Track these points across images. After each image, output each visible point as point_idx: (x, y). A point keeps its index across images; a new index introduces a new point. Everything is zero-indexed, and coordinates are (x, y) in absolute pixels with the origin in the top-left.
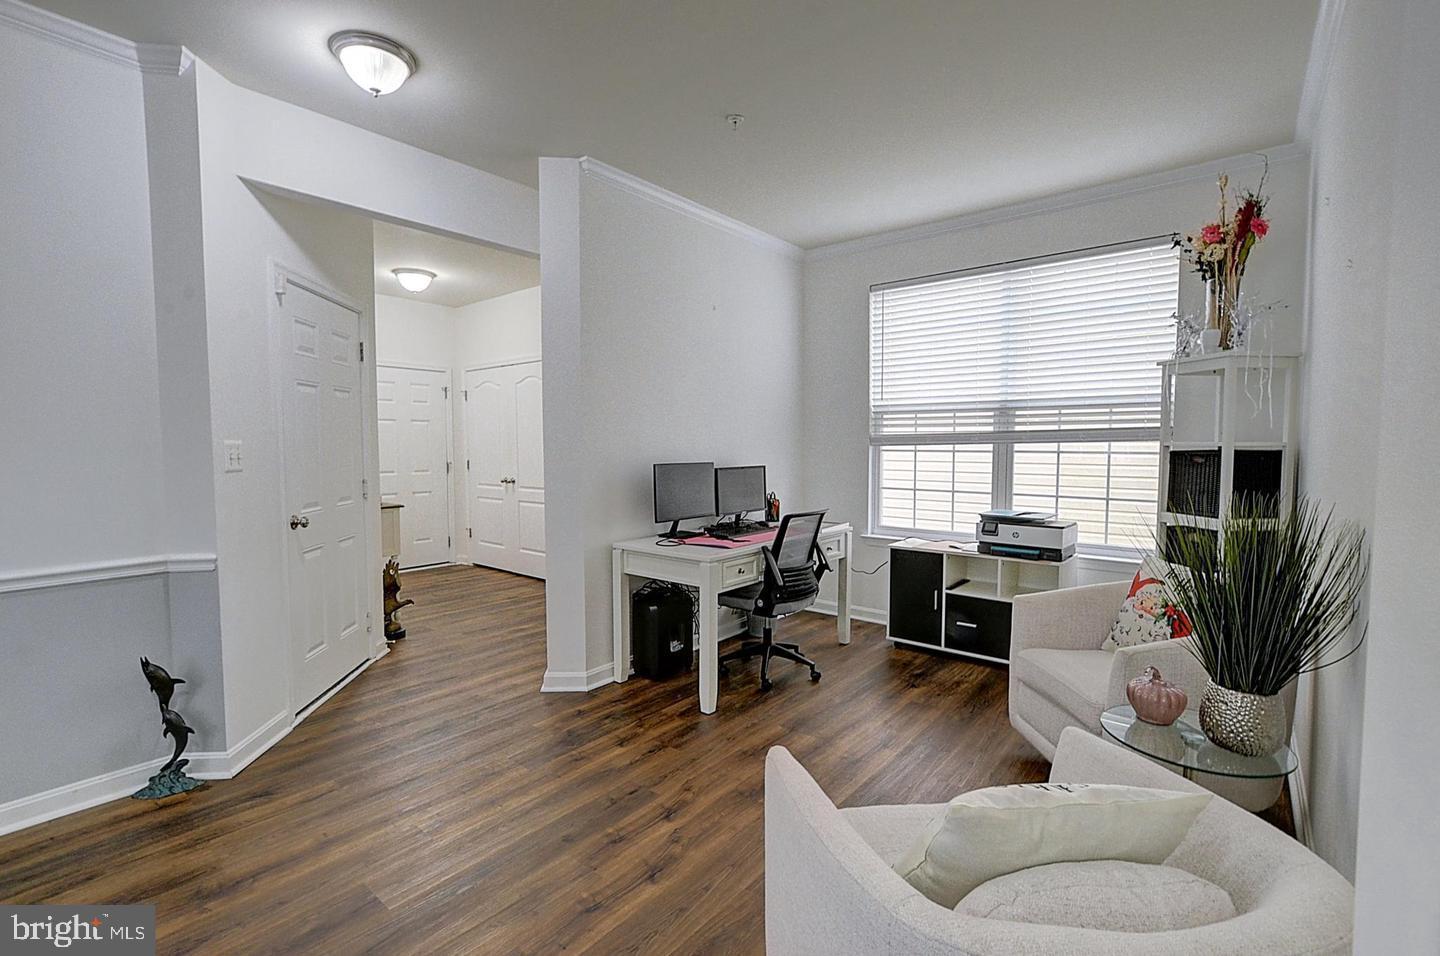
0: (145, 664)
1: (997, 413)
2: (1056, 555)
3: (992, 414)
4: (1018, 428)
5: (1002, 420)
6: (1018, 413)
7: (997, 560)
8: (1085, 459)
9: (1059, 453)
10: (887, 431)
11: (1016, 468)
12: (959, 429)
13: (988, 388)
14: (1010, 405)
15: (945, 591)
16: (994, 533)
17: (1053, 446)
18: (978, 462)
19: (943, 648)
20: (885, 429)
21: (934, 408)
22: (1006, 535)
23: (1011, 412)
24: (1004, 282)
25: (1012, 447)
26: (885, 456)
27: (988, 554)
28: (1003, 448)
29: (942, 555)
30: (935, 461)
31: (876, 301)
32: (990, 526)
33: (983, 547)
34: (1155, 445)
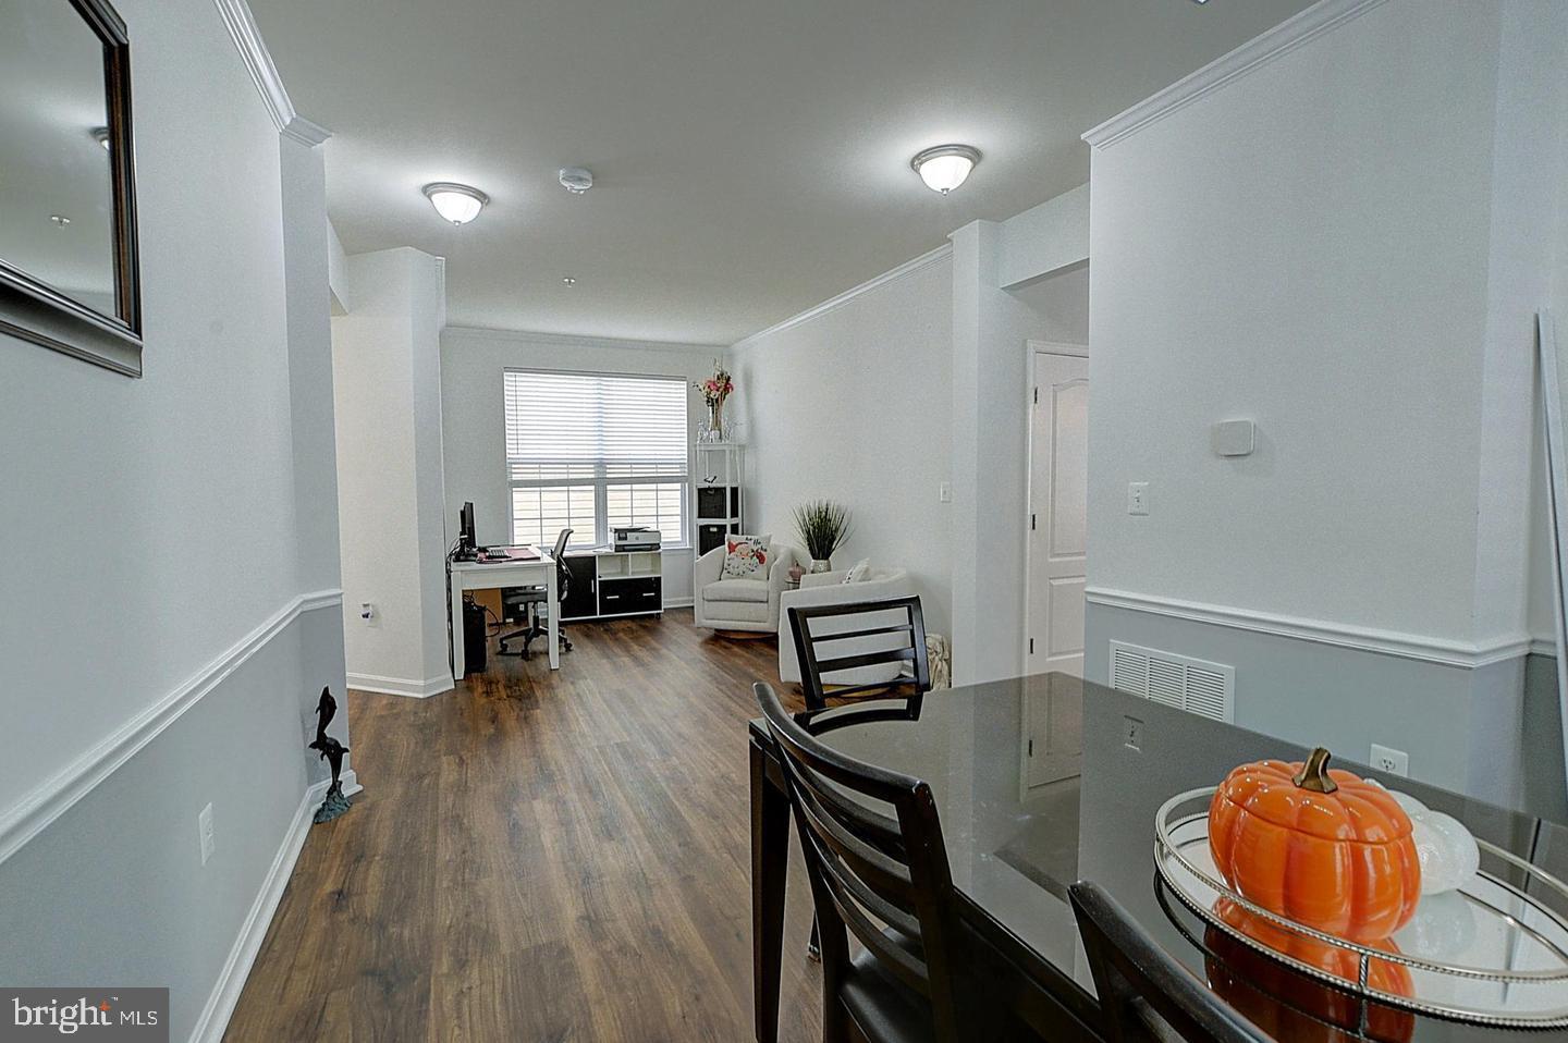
0: (326, 690)
1: (596, 465)
2: (657, 546)
3: (592, 466)
4: (608, 476)
5: (601, 470)
6: (608, 466)
7: (629, 555)
8: (645, 493)
9: (632, 490)
10: (515, 477)
11: (608, 500)
12: (571, 476)
13: (586, 449)
14: (604, 461)
15: (598, 579)
16: (626, 538)
17: (629, 487)
18: (585, 499)
19: (598, 616)
20: (514, 475)
21: (554, 461)
22: (632, 539)
23: (604, 465)
25: (607, 488)
26: (516, 496)
27: (624, 551)
28: (601, 489)
29: (594, 557)
30: (554, 499)
31: (508, 378)
32: (623, 535)
33: (619, 548)
34: (678, 486)
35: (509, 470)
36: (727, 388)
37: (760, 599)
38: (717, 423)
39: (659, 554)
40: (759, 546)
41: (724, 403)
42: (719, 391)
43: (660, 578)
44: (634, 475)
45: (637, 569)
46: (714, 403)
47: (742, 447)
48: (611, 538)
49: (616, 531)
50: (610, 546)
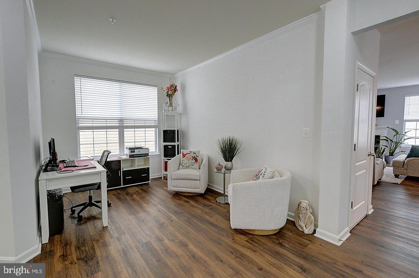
1: (119, 121)
2: (147, 155)
3: (117, 121)
4: (125, 125)
5: (121, 122)
6: (124, 121)
7: (135, 159)
8: (140, 132)
9: (135, 131)
11: (125, 135)
12: (108, 125)
14: (123, 119)
15: (122, 170)
16: (134, 152)
17: (133, 130)
18: (114, 134)
19: (122, 186)
20: (80, 124)
21: (99, 118)
22: (137, 152)
23: (123, 121)
24: (120, 86)
25: (124, 130)
26: (81, 134)
27: (133, 157)
28: (121, 130)
29: (120, 160)
30: (100, 134)
31: (77, 80)
32: (133, 150)
33: (131, 156)
34: (154, 129)
35: (77, 122)
36: (175, 90)
37: (197, 179)
38: (171, 105)
39: (149, 158)
40: (195, 155)
41: (173, 96)
42: (172, 91)
43: (149, 168)
44: (135, 125)
45: (139, 165)
46: (169, 96)
47: (181, 114)
48: (127, 152)
49: (130, 149)
50: (127, 155)
